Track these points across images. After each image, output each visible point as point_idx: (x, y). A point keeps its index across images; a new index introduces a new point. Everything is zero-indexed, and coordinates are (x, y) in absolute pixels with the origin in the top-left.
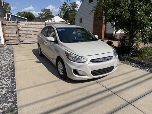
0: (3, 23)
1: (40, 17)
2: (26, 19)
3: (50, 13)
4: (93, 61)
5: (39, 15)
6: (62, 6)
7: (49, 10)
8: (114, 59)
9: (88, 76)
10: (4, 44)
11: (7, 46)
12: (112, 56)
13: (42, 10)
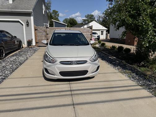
0: (36, 28)
1: (84, 23)
2: (66, 25)
3: (93, 19)
4: (62, 63)
5: (83, 21)
6: (106, 10)
7: (93, 16)
8: (88, 63)
9: (56, 75)
10: (35, 45)
11: (37, 47)
12: (86, 61)
13: (86, 16)
